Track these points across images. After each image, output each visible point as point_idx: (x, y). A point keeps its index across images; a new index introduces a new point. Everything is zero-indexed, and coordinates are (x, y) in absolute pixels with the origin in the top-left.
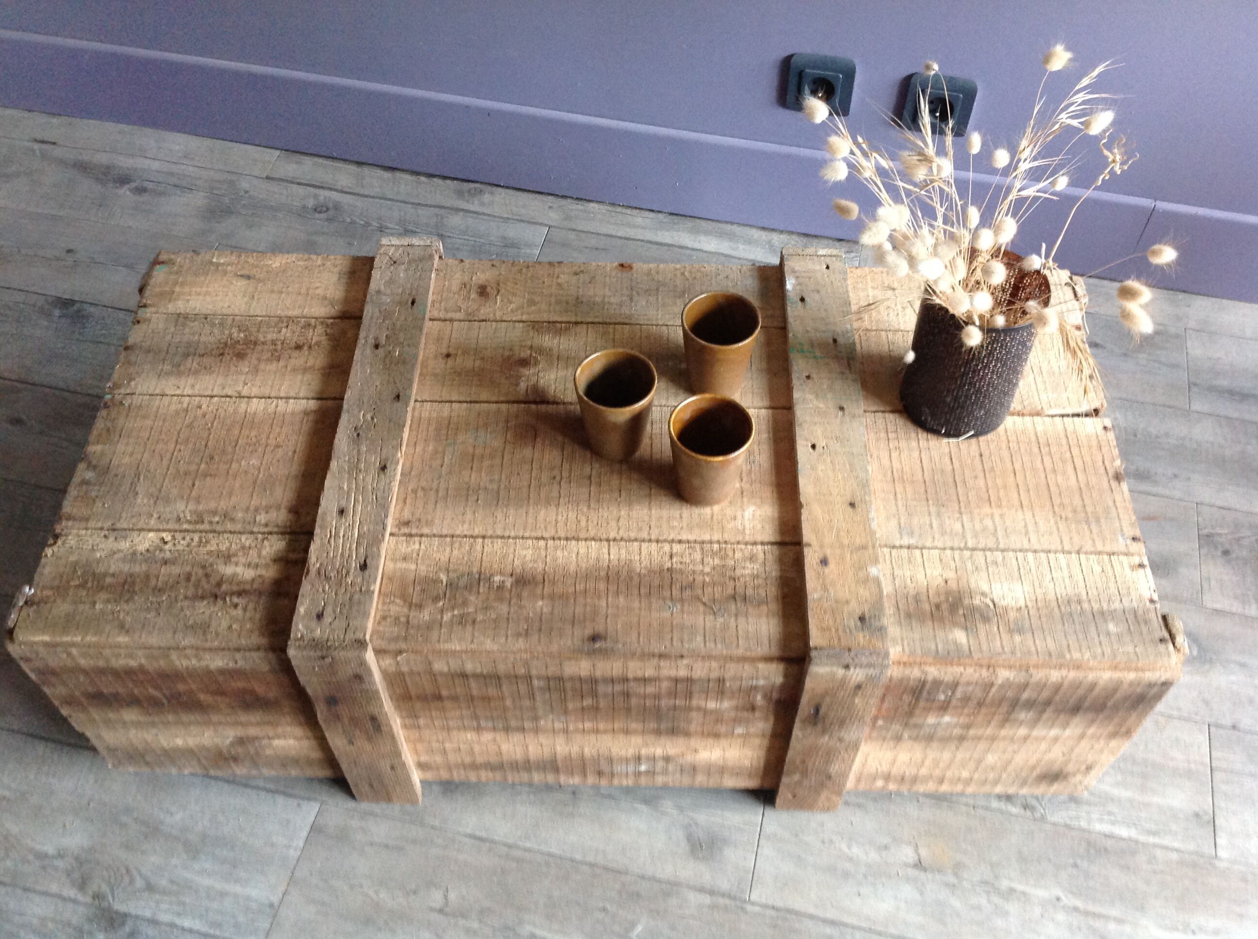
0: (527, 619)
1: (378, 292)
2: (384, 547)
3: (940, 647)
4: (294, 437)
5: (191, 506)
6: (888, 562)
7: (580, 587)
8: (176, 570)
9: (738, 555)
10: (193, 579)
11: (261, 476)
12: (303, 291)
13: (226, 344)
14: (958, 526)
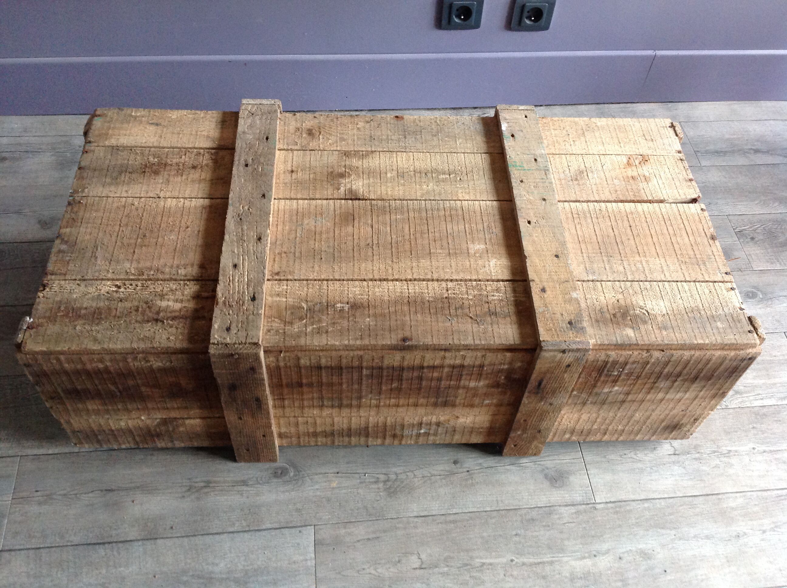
0: (360, 330)
1: (244, 132)
2: (264, 287)
3: (618, 339)
4: (198, 222)
5: (135, 265)
6: (581, 290)
7: (392, 309)
8: (128, 305)
9: (489, 288)
10: (140, 309)
11: (178, 246)
12: (194, 133)
13: (146, 166)
14: (621, 268)
